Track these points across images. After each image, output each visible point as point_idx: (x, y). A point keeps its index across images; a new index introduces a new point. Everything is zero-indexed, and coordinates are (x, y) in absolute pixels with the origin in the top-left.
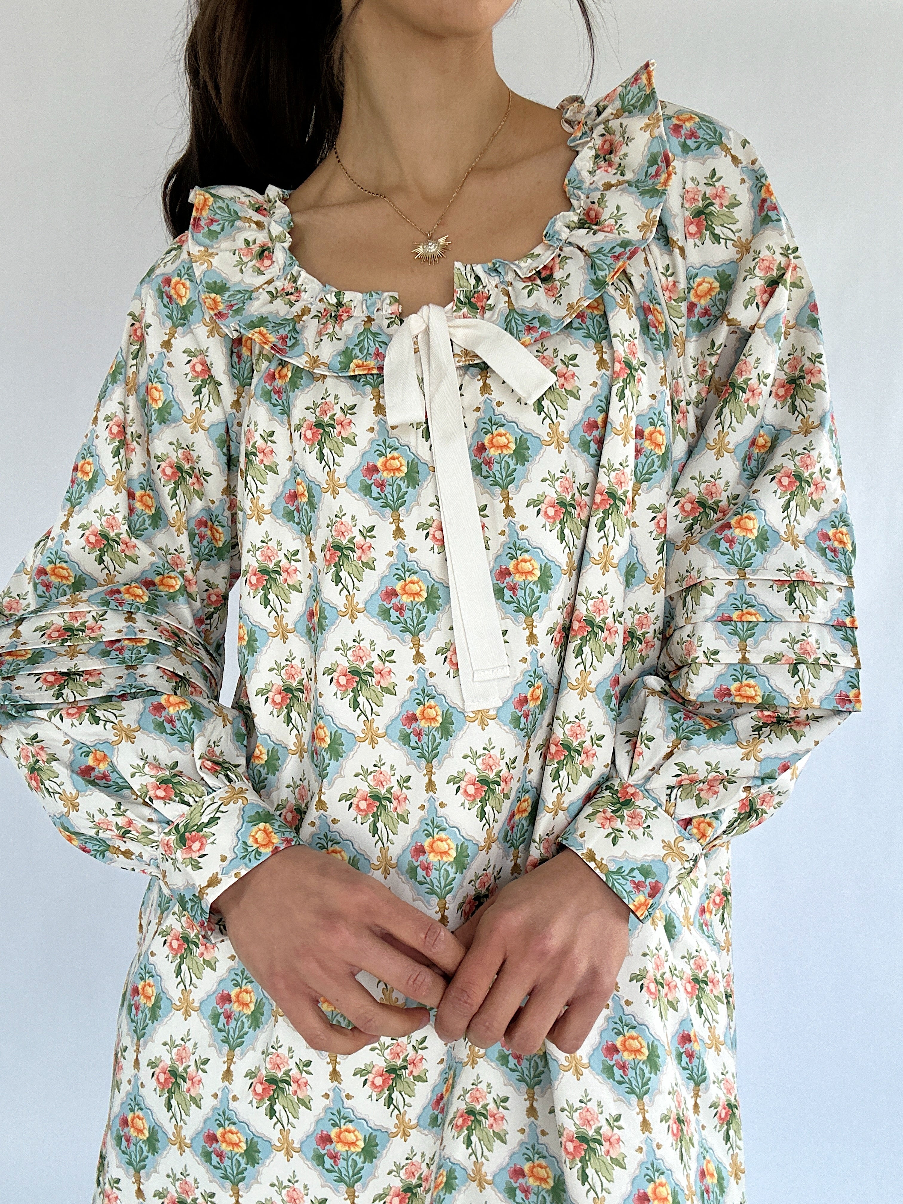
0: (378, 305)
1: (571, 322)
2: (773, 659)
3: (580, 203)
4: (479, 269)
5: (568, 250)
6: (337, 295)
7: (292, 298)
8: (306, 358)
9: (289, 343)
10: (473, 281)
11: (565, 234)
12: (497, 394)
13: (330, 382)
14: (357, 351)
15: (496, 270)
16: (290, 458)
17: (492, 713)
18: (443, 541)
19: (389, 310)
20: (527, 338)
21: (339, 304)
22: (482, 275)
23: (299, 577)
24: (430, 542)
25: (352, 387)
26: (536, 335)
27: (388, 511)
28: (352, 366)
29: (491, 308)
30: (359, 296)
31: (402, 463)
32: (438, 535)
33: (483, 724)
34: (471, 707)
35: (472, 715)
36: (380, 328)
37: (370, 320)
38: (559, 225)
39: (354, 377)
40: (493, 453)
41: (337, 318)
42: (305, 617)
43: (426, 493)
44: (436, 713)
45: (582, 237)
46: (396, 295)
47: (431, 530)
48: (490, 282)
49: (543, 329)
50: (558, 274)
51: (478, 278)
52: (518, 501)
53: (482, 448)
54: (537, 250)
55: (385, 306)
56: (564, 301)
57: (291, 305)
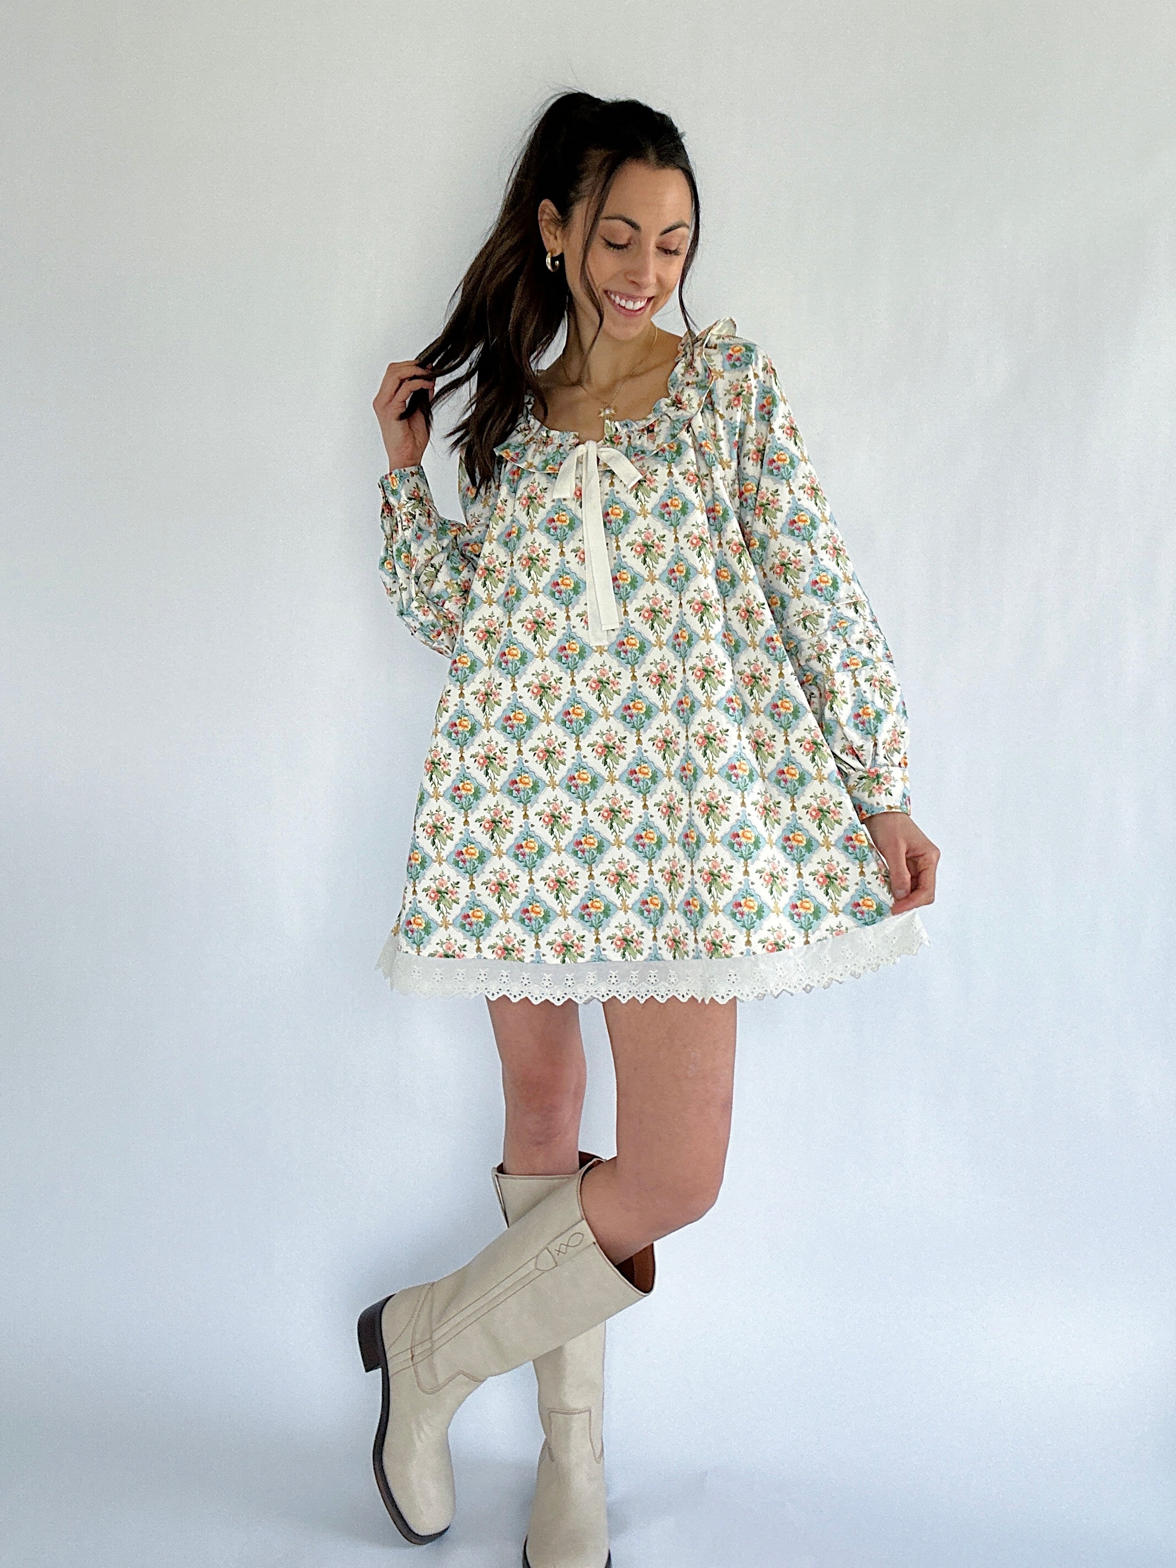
0: (567, 438)
1: (658, 453)
2: (860, 642)
3: (673, 393)
4: (617, 424)
5: (665, 417)
6: (547, 432)
7: (527, 432)
8: (526, 463)
9: (520, 456)
10: (614, 430)
11: (665, 409)
12: (618, 486)
13: (537, 475)
14: (551, 461)
15: (627, 425)
16: (512, 515)
17: (606, 648)
18: (584, 560)
19: (572, 441)
20: (633, 459)
21: (548, 436)
22: (619, 427)
23: (505, 575)
24: (577, 559)
25: (547, 479)
26: (638, 458)
27: (558, 542)
28: (547, 468)
29: (622, 443)
30: (558, 433)
31: (567, 518)
32: (582, 556)
33: (601, 654)
34: (594, 644)
35: (595, 649)
36: (565, 450)
37: (561, 445)
38: (662, 404)
39: (549, 474)
40: (612, 517)
41: (545, 443)
42: (504, 596)
43: (578, 535)
44: (577, 647)
45: (672, 412)
46: (577, 434)
47: (579, 553)
48: (623, 432)
49: (642, 455)
50: (656, 429)
51: (616, 429)
52: (622, 544)
53: (607, 514)
54: (650, 416)
55: (571, 439)
56: (656, 443)
57: (526, 435)
